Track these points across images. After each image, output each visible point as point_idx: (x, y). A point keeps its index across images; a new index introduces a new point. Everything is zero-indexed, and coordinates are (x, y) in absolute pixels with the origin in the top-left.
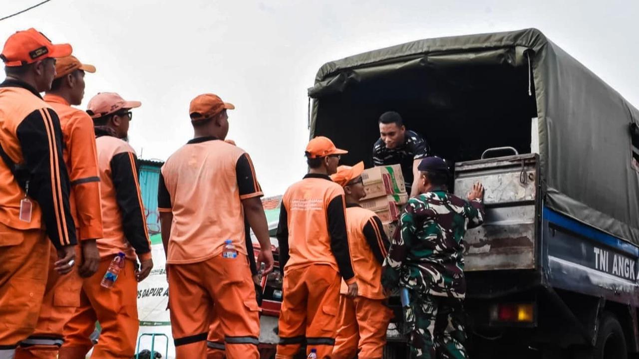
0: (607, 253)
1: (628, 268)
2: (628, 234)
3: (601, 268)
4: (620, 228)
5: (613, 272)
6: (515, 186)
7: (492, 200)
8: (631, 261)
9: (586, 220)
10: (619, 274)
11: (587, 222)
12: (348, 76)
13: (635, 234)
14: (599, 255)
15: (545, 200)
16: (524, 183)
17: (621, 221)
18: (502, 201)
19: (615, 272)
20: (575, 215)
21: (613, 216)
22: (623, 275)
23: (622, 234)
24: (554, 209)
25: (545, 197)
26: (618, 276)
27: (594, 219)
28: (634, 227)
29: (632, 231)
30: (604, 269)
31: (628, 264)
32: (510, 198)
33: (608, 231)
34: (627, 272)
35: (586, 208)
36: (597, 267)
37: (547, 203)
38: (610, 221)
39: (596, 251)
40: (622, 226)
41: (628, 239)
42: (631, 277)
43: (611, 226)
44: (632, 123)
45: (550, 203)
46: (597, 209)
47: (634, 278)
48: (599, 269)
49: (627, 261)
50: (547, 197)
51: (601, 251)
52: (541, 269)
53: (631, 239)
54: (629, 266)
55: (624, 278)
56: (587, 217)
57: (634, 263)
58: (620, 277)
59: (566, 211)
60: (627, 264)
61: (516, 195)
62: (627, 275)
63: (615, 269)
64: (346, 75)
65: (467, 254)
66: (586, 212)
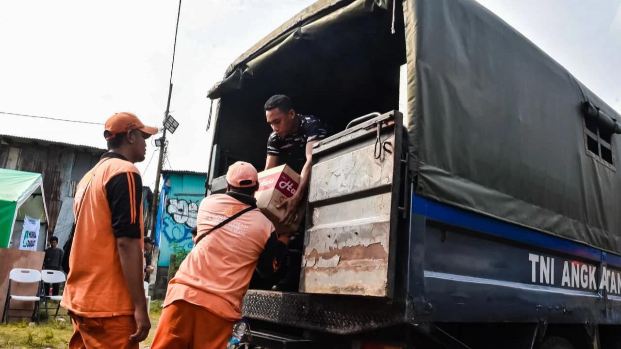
0: (553, 260)
1: (586, 277)
2: (584, 234)
3: (542, 281)
4: (572, 227)
5: (563, 284)
6: (369, 165)
7: (345, 189)
8: (590, 267)
9: (509, 217)
10: (573, 286)
11: (511, 220)
12: (243, 70)
13: (595, 235)
14: (538, 265)
15: (415, 185)
16: (380, 159)
17: (573, 219)
18: (355, 190)
19: (566, 283)
20: (486, 209)
21: (560, 212)
22: (578, 286)
23: (575, 233)
24: (438, 199)
25: (416, 178)
26: (571, 288)
27: (524, 216)
28: (592, 225)
29: (590, 230)
30: (548, 282)
31: (587, 271)
32: (364, 184)
33: (551, 231)
34: (584, 281)
35: (510, 200)
36: (534, 280)
37: (421, 189)
38: (556, 218)
39: (533, 258)
40: (575, 225)
41: (584, 241)
42: (591, 288)
43: (557, 225)
44: (583, 102)
45: (429, 189)
46: (530, 201)
47: (595, 288)
48: (538, 283)
49: (584, 267)
50: (420, 180)
51: (542, 258)
52: (407, 295)
53: (589, 240)
54: (588, 274)
55: (581, 289)
56: (511, 212)
57: (595, 268)
58: (575, 288)
59: (467, 203)
60: (584, 271)
61: (371, 178)
62: (585, 285)
63: (565, 279)
64: (241, 71)
65: (316, 267)
66: (512, 205)
